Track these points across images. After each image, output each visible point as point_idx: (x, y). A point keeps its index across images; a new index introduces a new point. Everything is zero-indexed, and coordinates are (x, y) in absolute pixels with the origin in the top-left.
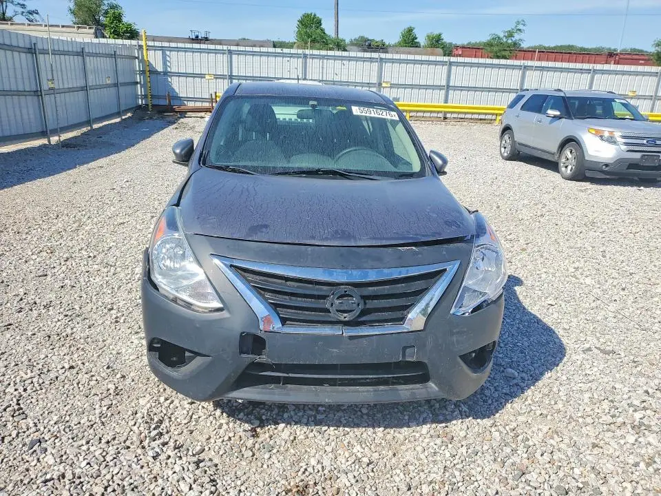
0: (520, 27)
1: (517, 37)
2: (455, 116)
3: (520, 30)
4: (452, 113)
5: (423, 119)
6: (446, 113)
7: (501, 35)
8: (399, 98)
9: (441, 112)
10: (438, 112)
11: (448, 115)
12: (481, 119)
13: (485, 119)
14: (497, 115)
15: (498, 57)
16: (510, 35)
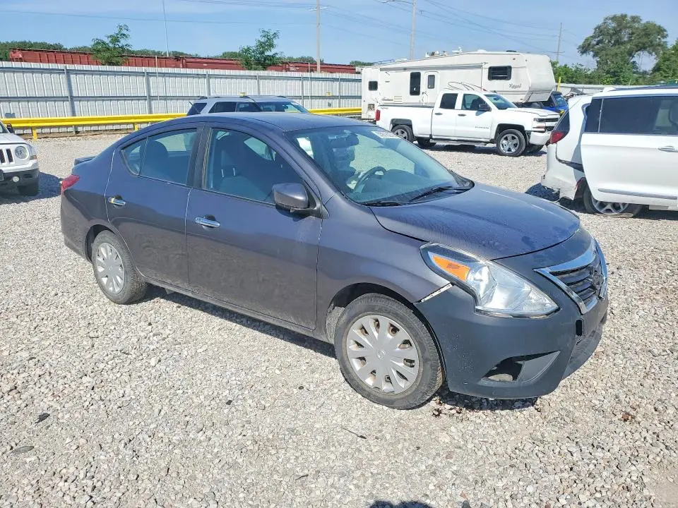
0: (124, 32)
1: (123, 42)
2: (88, 128)
3: (124, 35)
4: (83, 126)
5: (51, 135)
6: (76, 126)
7: (107, 41)
8: (14, 114)
9: (71, 126)
10: (67, 126)
11: (80, 129)
12: (116, 130)
13: (120, 130)
14: (133, 124)
15: (111, 64)
16: (115, 39)
